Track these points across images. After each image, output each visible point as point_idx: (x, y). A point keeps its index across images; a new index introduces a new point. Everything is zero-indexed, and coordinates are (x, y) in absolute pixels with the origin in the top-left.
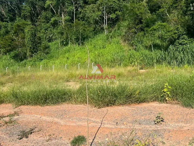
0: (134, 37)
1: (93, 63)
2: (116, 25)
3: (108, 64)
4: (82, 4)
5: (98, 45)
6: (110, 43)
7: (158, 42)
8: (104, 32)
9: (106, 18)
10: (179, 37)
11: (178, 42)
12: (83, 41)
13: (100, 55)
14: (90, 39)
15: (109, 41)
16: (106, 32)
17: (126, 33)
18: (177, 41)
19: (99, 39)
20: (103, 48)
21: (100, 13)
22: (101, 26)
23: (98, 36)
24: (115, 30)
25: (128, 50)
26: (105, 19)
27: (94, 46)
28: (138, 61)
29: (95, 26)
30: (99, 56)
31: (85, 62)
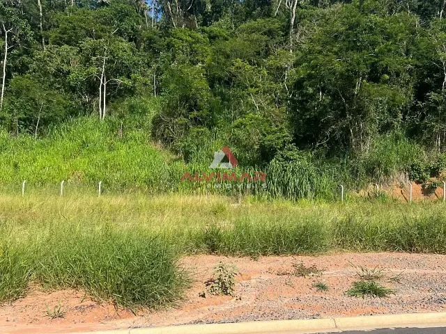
10: (284, 146)
15: (117, 135)
16: (101, 114)
18: (280, 152)
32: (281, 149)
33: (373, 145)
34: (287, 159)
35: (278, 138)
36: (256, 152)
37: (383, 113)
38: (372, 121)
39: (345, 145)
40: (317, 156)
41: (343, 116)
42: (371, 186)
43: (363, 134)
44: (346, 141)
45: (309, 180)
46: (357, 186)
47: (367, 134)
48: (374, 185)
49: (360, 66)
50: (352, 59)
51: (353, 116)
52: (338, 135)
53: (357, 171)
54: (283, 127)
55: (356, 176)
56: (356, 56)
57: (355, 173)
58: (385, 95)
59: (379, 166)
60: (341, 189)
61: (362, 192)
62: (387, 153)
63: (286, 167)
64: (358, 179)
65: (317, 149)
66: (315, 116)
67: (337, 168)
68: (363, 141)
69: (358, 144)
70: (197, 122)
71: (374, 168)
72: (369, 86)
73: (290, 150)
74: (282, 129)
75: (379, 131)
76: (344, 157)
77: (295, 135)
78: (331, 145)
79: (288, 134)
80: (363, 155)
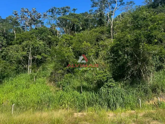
0: (61, 78)
1: (14, 105)
2: (40, 66)
3: (33, 107)
4: (5, 44)
5: (20, 84)
6: (35, 83)
7: (85, 84)
8: (28, 72)
9: (30, 58)
10: (108, 80)
11: (107, 85)
12: (2, 80)
13: (23, 95)
14: (11, 78)
15: (33, 81)
16: (29, 72)
17: (52, 73)
18: (106, 83)
19: (22, 79)
20: (26, 88)
21: (25, 53)
22: (24, 66)
23: (20, 75)
24: (40, 71)
25: (54, 90)
26: (30, 60)
27: (16, 86)
28: (69, 103)
29: (18, 66)
30: (21, 96)
31: (3, 103)
32: (106, 81)
33: (154, 77)
34: (110, 87)
35: (104, 76)
36: (95, 84)
37: (157, 61)
38: (152, 64)
39: (139, 78)
40: (126, 84)
41: (137, 63)
42: (155, 98)
43: (148, 72)
44: (140, 76)
45: (122, 97)
46: (148, 99)
47: (150, 72)
48: (157, 98)
49: (141, 36)
50: (136, 33)
51: (141, 63)
52: (135, 73)
53: (147, 91)
54: (107, 70)
55: (147, 93)
56: (138, 32)
57: (146, 92)
58: (156, 50)
59: (158, 87)
60: (139, 101)
61: (151, 102)
62: (162, 80)
63: (109, 90)
64: (148, 95)
65: (126, 81)
66: (122, 64)
67: (137, 90)
68: (148, 76)
69: (146, 77)
70: (68, 71)
71: (156, 89)
72: (147, 46)
73: (110, 82)
74: (106, 71)
75: (156, 70)
76: (139, 84)
77: (113, 74)
78: (132, 78)
79: (109, 74)
80: (149, 83)
